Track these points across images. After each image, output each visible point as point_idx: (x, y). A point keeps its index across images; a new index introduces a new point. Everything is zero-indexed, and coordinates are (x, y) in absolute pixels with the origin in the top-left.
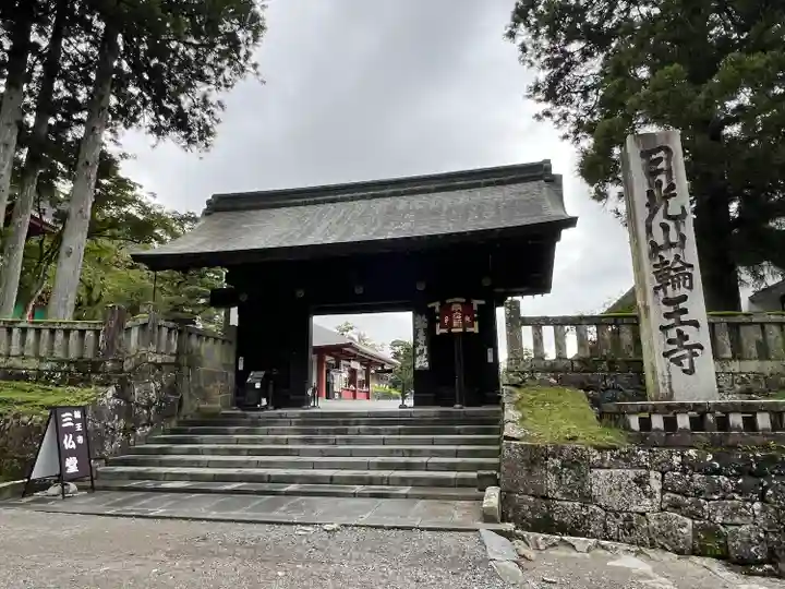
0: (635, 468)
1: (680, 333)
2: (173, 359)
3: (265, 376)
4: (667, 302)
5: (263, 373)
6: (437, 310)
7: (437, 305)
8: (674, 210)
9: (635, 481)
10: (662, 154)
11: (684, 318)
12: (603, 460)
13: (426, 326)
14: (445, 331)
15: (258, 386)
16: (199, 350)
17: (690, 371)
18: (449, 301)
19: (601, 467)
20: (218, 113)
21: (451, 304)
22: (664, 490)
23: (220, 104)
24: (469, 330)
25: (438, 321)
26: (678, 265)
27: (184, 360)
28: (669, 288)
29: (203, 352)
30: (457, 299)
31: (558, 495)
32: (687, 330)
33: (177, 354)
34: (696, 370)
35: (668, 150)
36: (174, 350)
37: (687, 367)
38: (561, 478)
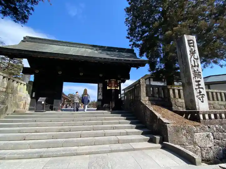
0: (206, 132)
1: (200, 91)
2: (4, 90)
3: (46, 99)
4: (196, 81)
5: (45, 98)
6: (108, 82)
7: (108, 81)
8: (196, 57)
9: (206, 136)
10: (192, 42)
11: (200, 86)
12: (197, 130)
13: (102, 87)
14: (110, 88)
15: (43, 103)
16: (17, 88)
17: (203, 102)
18: (111, 80)
19: (197, 132)
20: (31, 11)
21: (111, 81)
22: (214, 139)
23: (32, 9)
24: (117, 88)
25: (108, 85)
26: (198, 72)
27: (10, 91)
28: (196, 78)
29: (18, 89)
30: (113, 80)
31: (187, 144)
32: (201, 90)
33: (7, 88)
34: (204, 101)
35: (193, 41)
36: (5, 86)
37: (202, 101)
38: (187, 137)
